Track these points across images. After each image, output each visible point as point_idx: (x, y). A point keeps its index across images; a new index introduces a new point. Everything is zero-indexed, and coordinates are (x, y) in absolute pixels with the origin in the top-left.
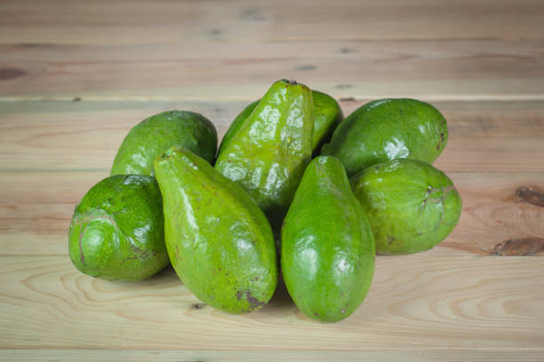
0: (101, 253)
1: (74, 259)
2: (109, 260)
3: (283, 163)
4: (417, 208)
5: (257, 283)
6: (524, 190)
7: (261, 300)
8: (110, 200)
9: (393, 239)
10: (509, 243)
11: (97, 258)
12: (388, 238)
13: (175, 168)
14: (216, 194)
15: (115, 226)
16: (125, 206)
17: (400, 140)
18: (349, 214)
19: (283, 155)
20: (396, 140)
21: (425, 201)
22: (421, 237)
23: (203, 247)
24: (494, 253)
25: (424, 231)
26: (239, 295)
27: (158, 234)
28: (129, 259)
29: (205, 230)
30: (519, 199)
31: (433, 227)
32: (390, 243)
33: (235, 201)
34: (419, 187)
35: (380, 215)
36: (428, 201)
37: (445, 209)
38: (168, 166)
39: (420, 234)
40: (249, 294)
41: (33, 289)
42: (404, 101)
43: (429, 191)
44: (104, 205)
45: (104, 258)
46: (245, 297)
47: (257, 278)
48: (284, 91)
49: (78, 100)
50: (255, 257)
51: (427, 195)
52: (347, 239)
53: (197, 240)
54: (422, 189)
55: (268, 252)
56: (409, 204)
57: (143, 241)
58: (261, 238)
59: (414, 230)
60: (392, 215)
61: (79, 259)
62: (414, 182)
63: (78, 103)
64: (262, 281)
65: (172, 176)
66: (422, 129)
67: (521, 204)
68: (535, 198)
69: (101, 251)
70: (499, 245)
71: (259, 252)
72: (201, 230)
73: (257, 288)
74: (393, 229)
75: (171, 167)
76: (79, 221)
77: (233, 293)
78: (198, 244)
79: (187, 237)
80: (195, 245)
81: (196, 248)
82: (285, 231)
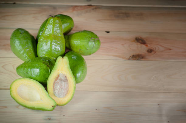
6: (137, 38)
10: (133, 56)
24: (129, 59)
30: (136, 41)
37: (95, 44)
39: (88, 49)
41: (5, 69)
43: (91, 38)
48: (52, 19)
49: (14, 3)
59: (86, 48)
63: (15, 4)
67: (137, 43)
68: (140, 41)
70: (130, 56)
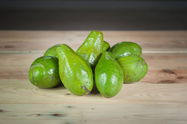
0: (39, 76)
1: (30, 79)
2: (42, 78)
3: (95, 53)
4: (135, 66)
5: (88, 84)
7: (89, 90)
8: (42, 61)
9: (128, 76)
10: (162, 81)
11: (38, 77)
12: (127, 75)
13: (63, 49)
14: (75, 57)
15: (44, 67)
16: (47, 62)
17: (128, 51)
18: (115, 64)
19: (94, 51)
20: (127, 51)
21: (138, 64)
22: (137, 76)
23: (71, 72)
25: (138, 73)
26: (82, 87)
27: (57, 71)
28: (48, 78)
29: (72, 67)
31: (140, 73)
32: (127, 77)
33: (81, 59)
34: (136, 60)
35: (124, 68)
36: (139, 64)
37: (144, 67)
38: (61, 48)
39: (136, 75)
40: (85, 87)
41: (17, 91)
42: (129, 42)
43: (139, 61)
44: (40, 62)
45: (40, 77)
46: (84, 88)
47: (88, 82)
48: (95, 33)
50: (87, 76)
51: (138, 62)
52: (116, 70)
53: (69, 70)
54: (137, 61)
55: (91, 75)
56: (133, 65)
57: (52, 73)
58: (89, 70)
59: (135, 73)
60: (128, 68)
61: (32, 78)
62: (134, 59)
64: (89, 83)
65: (62, 52)
66: (135, 49)
67: (164, 73)
68: (168, 72)
69: (39, 75)
70: (159, 82)
71: (88, 74)
72: (70, 67)
73: (88, 85)
74: (128, 73)
75: (62, 49)
76: (32, 67)
77: (80, 87)
78: (70, 71)
79: (66, 69)
80: (69, 71)
81: (69, 72)
82: (96, 70)
